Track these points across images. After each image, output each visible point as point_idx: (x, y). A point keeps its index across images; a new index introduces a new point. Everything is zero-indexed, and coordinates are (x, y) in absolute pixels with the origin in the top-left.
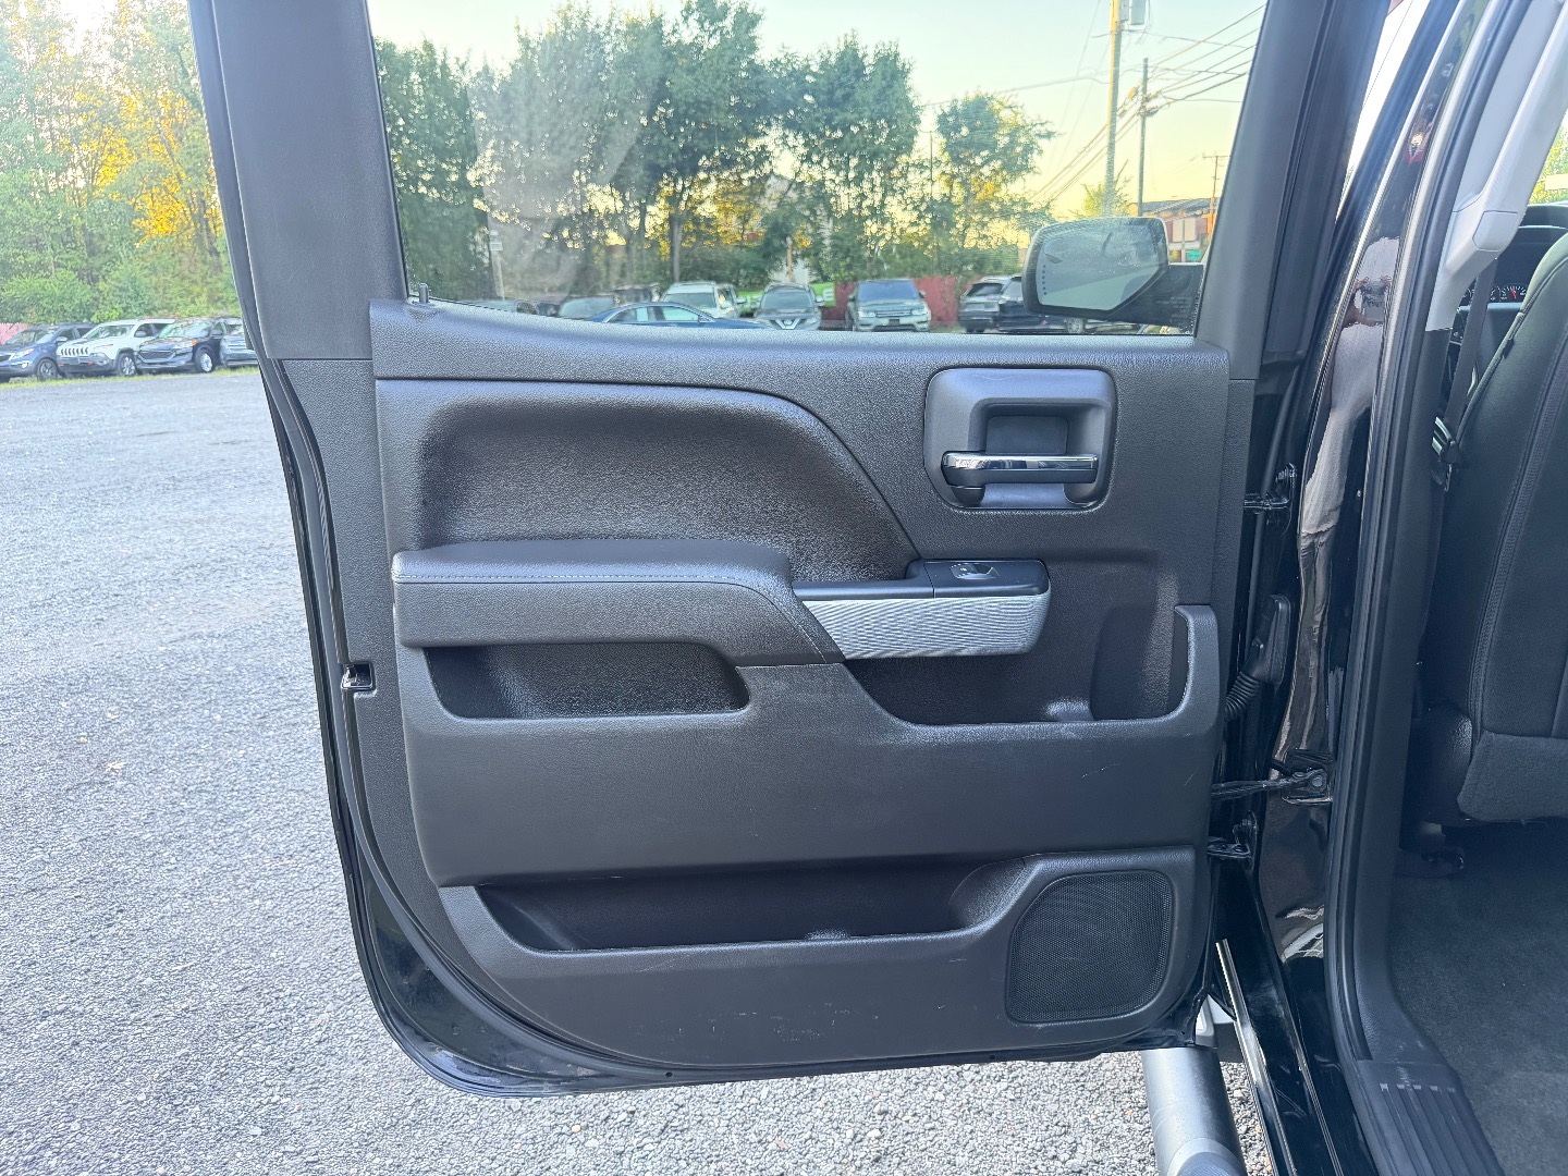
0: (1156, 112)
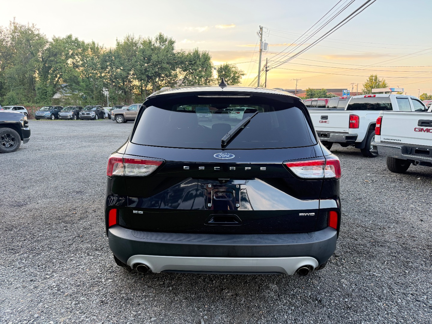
0: (269, 70)
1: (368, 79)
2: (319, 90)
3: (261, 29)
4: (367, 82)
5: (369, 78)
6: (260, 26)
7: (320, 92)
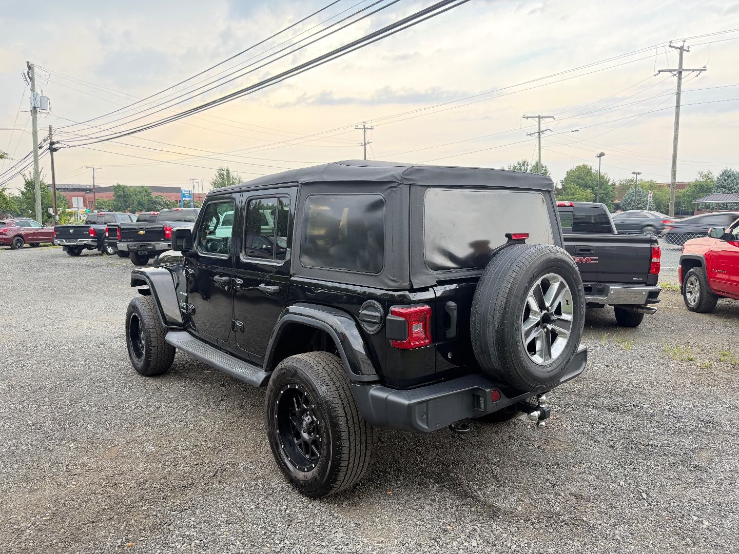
0: (58, 150)
1: (217, 174)
2: (138, 190)
3: (30, 68)
4: (215, 178)
5: (218, 172)
6: (28, 63)
7: (140, 192)
